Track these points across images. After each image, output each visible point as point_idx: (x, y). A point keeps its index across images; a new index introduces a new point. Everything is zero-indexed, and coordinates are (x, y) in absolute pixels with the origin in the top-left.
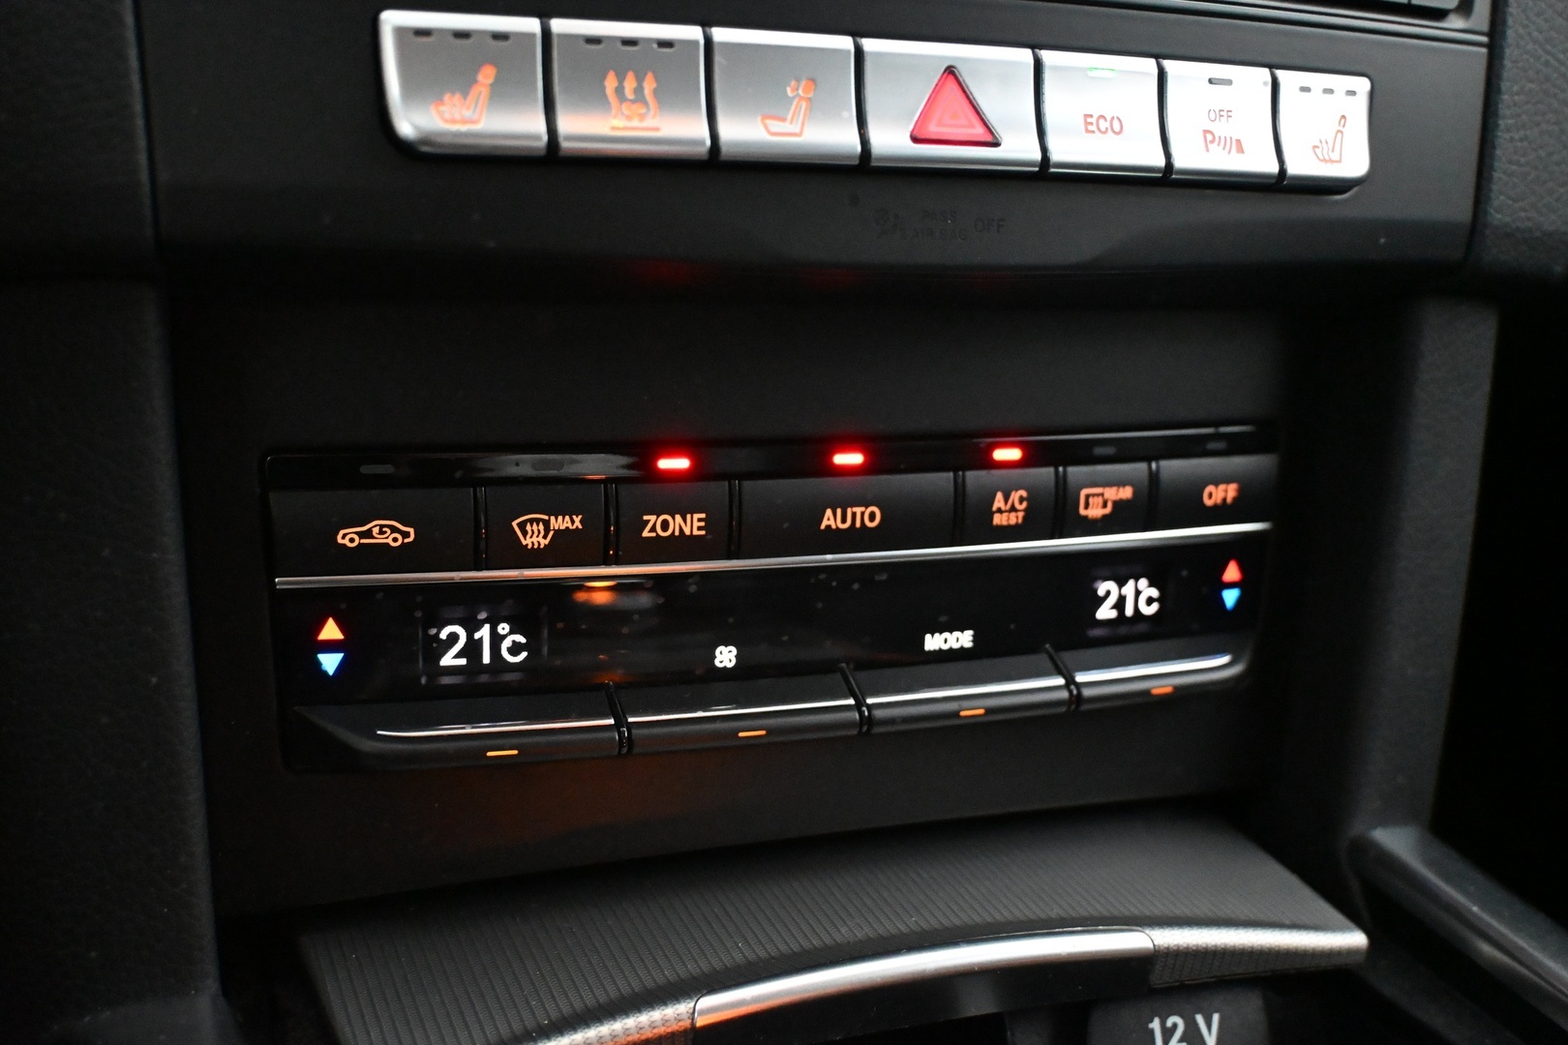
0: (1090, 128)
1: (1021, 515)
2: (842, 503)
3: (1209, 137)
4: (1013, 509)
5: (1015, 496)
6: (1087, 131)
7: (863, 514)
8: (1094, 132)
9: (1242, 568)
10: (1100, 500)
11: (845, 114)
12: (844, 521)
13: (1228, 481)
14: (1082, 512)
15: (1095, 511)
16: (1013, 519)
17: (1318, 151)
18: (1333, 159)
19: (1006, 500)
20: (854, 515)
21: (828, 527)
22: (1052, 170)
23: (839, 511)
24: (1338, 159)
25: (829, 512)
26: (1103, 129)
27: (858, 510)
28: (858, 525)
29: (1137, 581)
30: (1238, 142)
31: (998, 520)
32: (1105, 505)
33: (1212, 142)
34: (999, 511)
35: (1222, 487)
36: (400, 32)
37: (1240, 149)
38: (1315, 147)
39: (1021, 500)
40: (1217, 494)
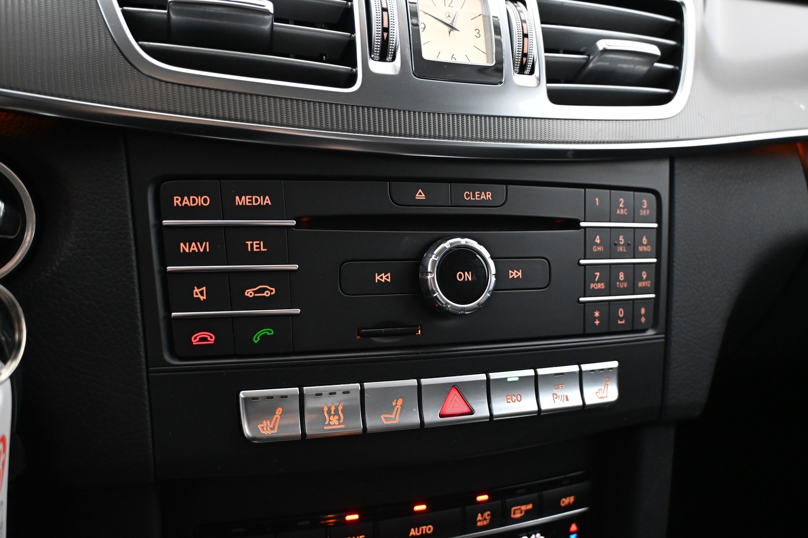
0: (509, 400)
1: (488, 521)
2: (417, 525)
3: (555, 396)
4: (485, 519)
5: (486, 514)
6: (508, 402)
7: (426, 529)
8: (510, 402)
9: (577, 525)
10: (519, 511)
11: (415, 410)
12: (418, 532)
13: (570, 496)
14: (513, 516)
15: (518, 515)
16: (485, 523)
17: (598, 394)
18: (604, 396)
19: (482, 516)
20: (422, 530)
21: (413, 535)
22: (494, 419)
23: (416, 529)
24: (606, 396)
25: (413, 530)
26: (514, 400)
27: (424, 527)
28: (424, 532)
29: (535, 534)
30: (567, 396)
31: (479, 524)
32: (521, 513)
33: (556, 398)
34: (480, 521)
35: (568, 498)
36: (245, 399)
37: (567, 400)
38: (597, 392)
39: (488, 515)
40: (566, 501)
